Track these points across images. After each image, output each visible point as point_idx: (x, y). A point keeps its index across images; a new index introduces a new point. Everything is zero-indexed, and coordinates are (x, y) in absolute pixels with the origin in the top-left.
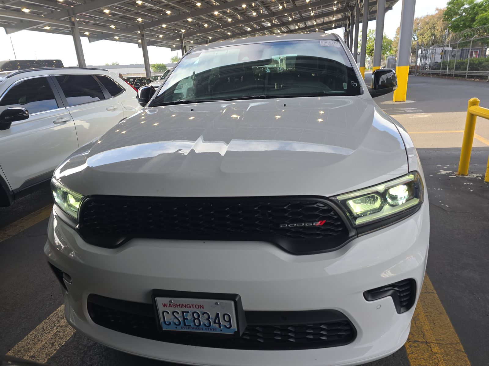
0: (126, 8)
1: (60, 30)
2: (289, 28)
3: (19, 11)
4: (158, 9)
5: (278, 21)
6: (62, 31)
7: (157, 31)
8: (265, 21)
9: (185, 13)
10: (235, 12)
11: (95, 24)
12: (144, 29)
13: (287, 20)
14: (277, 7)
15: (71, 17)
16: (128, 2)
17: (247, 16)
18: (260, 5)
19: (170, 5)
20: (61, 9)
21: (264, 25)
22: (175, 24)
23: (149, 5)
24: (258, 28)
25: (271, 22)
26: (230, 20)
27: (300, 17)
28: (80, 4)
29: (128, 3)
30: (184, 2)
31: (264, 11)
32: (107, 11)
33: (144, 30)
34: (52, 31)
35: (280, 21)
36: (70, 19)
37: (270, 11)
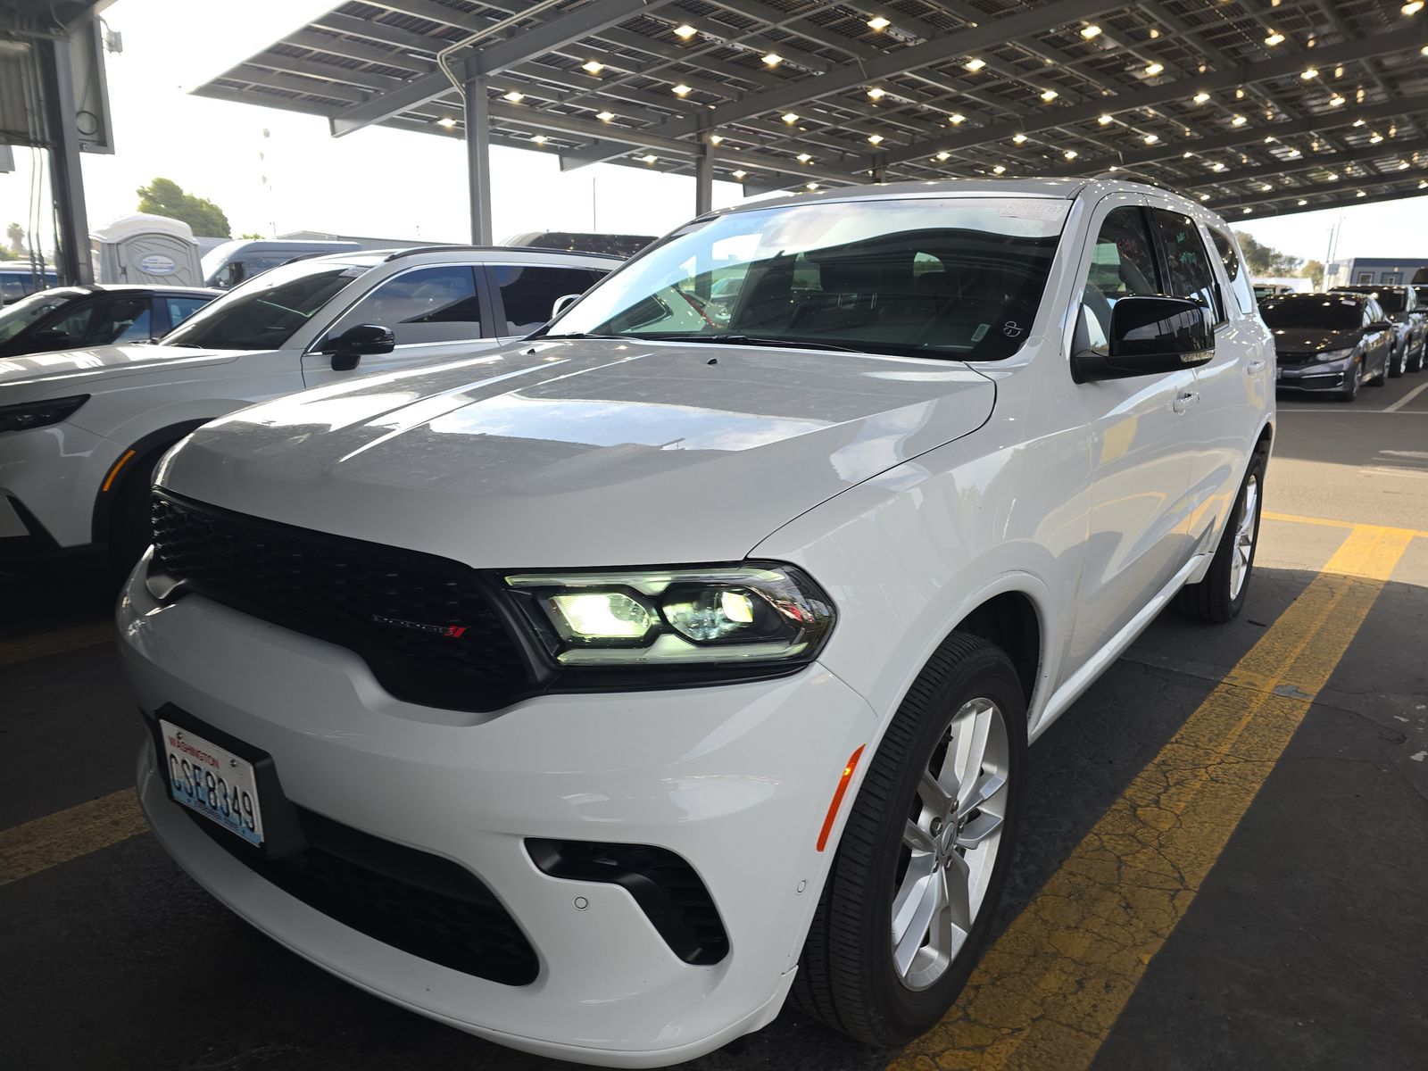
0: (843, 109)
1: (680, 164)
2: (1376, 169)
3: (591, 117)
4: (929, 110)
5: (1331, 145)
6: (684, 167)
7: (925, 170)
8: (1279, 142)
9: (1009, 120)
10: (1170, 116)
11: (763, 151)
12: (885, 163)
13: (1364, 141)
14: (1325, 101)
15: (701, 133)
16: (849, 94)
17: (1213, 127)
18: (1261, 95)
19: (967, 99)
20: (684, 113)
21: (1279, 156)
22: (979, 151)
23: (905, 100)
24: (1254, 165)
25: (1304, 146)
26: (1151, 139)
27: (1415, 135)
28: (730, 101)
29: (850, 97)
30: (1007, 91)
31: (1278, 113)
32: (790, 118)
33: (885, 169)
34: (657, 167)
35: (1336, 143)
36: (699, 137)
37: (1300, 112)
